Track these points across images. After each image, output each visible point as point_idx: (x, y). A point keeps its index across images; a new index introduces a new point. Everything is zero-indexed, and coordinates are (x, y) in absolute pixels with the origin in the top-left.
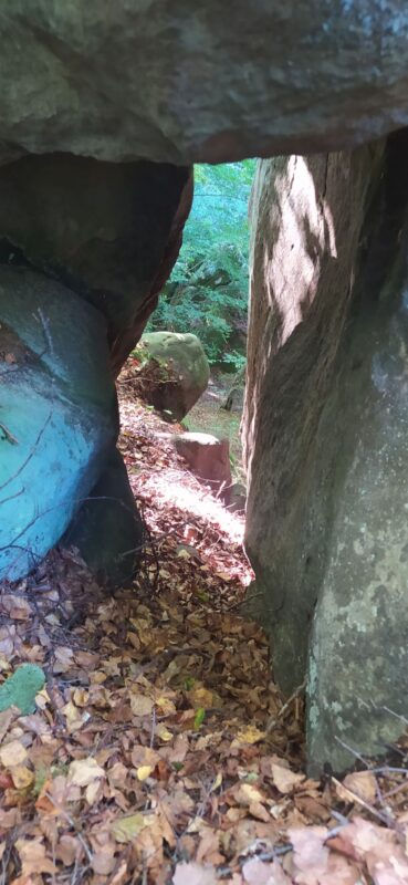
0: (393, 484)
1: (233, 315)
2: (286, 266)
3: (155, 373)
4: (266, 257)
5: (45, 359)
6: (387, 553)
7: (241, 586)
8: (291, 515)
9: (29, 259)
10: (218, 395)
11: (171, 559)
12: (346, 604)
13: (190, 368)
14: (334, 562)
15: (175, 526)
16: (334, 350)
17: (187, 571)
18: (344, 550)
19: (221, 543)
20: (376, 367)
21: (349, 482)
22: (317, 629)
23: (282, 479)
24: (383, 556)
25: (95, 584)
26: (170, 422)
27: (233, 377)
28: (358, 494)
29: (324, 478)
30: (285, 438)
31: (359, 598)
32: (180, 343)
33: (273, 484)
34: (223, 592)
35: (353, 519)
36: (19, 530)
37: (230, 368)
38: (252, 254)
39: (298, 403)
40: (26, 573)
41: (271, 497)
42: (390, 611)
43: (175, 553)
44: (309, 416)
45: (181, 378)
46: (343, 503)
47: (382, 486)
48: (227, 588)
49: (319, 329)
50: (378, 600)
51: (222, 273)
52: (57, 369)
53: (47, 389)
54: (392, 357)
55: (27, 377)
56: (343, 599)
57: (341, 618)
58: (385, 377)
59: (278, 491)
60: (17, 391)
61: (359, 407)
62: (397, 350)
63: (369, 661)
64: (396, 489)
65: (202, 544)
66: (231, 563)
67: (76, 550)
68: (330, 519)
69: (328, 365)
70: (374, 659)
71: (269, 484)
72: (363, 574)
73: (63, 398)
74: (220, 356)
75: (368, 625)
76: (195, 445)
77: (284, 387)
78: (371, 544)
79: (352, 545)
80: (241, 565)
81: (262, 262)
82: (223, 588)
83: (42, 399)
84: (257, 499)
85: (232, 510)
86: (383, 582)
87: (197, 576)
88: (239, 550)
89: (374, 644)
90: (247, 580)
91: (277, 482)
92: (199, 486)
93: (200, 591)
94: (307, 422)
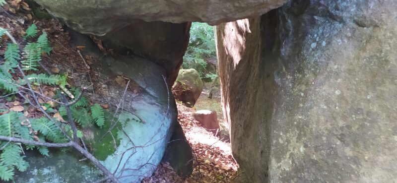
0: (289, 116)
1: (206, 57)
2: (231, 38)
3: (180, 87)
4: (222, 35)
5: (147, 90)
6: (291, 141)
7: (234, 171)
8: (251, 137)
9: (135, 52)
10: (206, 92)
11: (203, 164)
12: (280, 162)
13: (194, 83)
14: (273, 148)
15: (201, 151)
16: (257, 70)
17: (210, 168)
18: (276, 142)
19: (221, 155)
20: (276, 76)
21: (273, 118)
22: (271, 174)
23: (245, 123)
24: (290, 142)
25: (178, 176)
26: (190, 107)
27: (211, 84)
28: (277, 122)
29: (263, 119)
30: (243, 106)
31: (284, 159)
32: (189, 73)
33: (241, 126)
34: (226, 175)
35: (277, 131)
36: (149, 157)
37: (209, 80)
38: (215, 34)
39: (245, 92)
40: (151, 175)
41: (241, 131)
42: (296, 161)
43: (204, 162)
44: (251, 96)
45: (191, 88)
46: (273, 126)
47: (285, 118)
48: (228, 173)
49: (249, 61)
50: (291, 158)
51: (199, 39)
52: (152, 93)
53: (150, 101)
54: (281, 72)
55: (143, 98)
56: (279, 161)
57: (279, 167)
58: (280, 79)
59: (244, 128)
60: (140, 103)
61: (272, 91)
62: (282, 69)
63: (292, 181)
64: (290, 118)
65: (214, 156)
66: (227, 163)
67: (168, 163)
68: (268, 134)
69: (255, 75)
70: (293, 179)
71: (239, 126)
72: (284, 150)
73: (157, 103)
74: (203, 76)
75: (289, 168)
76: (202, 116)
77: (239, 86)
78: (285, 139)
79: (278, 140)
80: (232, 163)
81: (221, 37)
82: (226, 173)
83: (149, 105)
84: (235, 134)
85: (223, 141)
86: (292, 151)
87: (215, 170)
88: (230, 157)
89: (292, 174)
90: (235, 169)
91: (243, 125)
92: (207, 132)
93: (217, 175)
94: (251, 99)
